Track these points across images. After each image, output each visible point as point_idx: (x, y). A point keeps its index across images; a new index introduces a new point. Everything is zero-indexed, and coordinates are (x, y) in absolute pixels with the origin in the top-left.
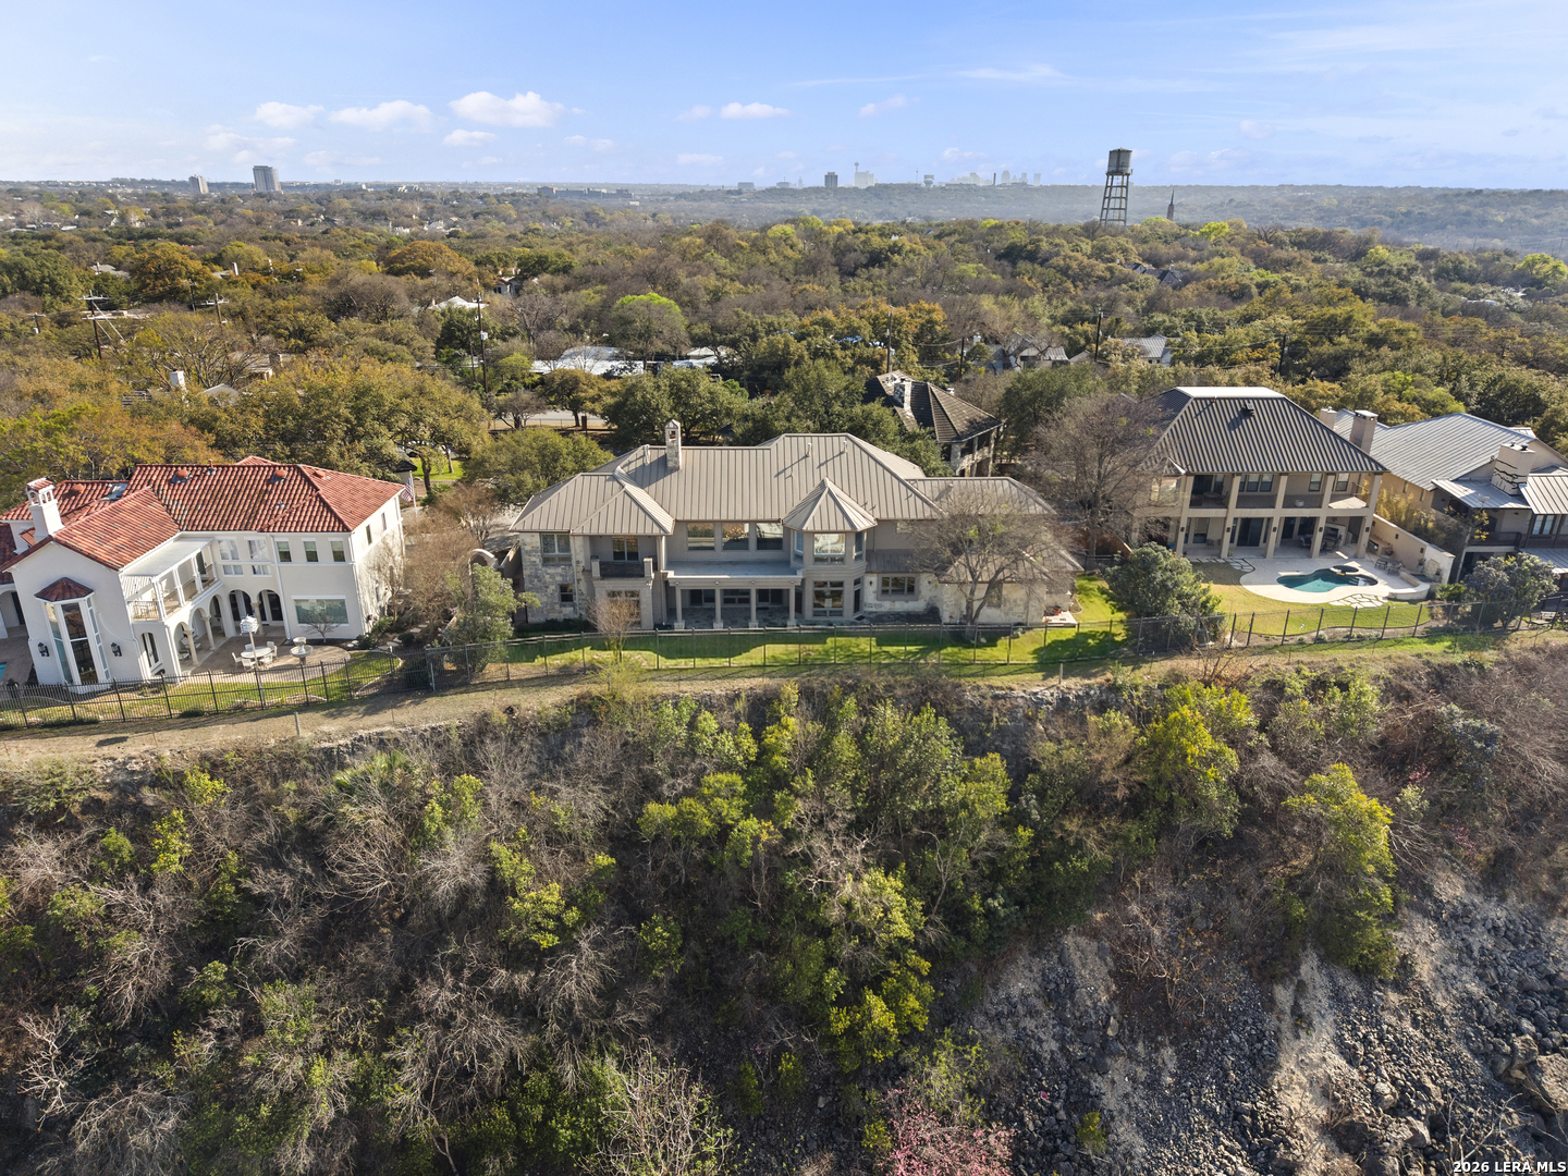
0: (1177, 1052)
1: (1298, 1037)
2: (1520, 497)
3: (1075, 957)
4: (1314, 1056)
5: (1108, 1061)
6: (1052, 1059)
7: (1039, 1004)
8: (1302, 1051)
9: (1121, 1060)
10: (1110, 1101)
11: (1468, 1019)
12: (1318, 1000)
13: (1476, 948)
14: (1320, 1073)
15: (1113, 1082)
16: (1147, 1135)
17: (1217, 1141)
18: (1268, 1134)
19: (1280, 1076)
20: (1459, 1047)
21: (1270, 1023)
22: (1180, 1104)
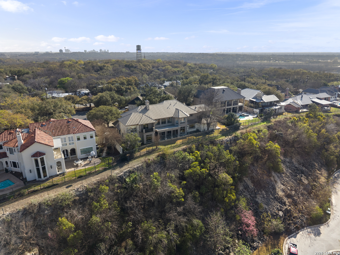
0: (264, 191)
1: (276, 184)
2: (262, 100)
3: (246, 181)
4: (279, 186)
5: (257, 196)
6: (250, 198)
7: (244, 190)
8: (278, 186)
9: (258, 195)
10: (259, 202)
11: (291, 175)
12: (276, 178)
13: (288, 165)
14: (281, 188)
15: (259, 199)
16: (266, 205)
17: (275, 203)
18: (280, 199)
19: (277, 190)
20: (292, 180)
21: (273, 183)
22: (268, 199)
